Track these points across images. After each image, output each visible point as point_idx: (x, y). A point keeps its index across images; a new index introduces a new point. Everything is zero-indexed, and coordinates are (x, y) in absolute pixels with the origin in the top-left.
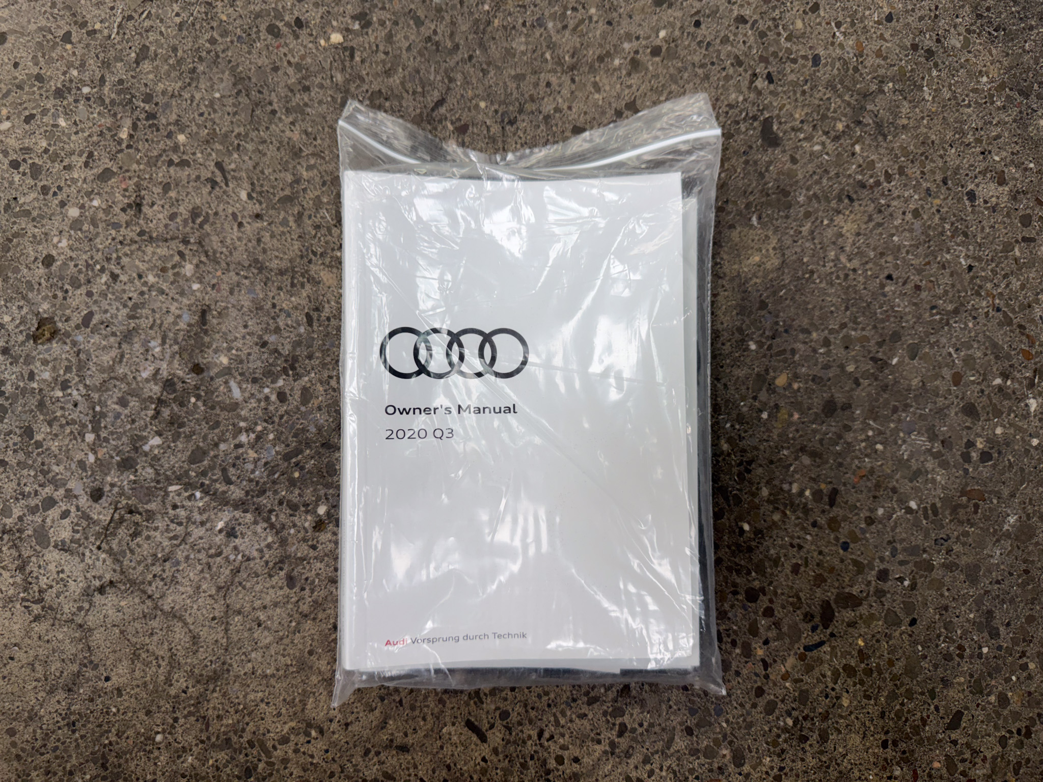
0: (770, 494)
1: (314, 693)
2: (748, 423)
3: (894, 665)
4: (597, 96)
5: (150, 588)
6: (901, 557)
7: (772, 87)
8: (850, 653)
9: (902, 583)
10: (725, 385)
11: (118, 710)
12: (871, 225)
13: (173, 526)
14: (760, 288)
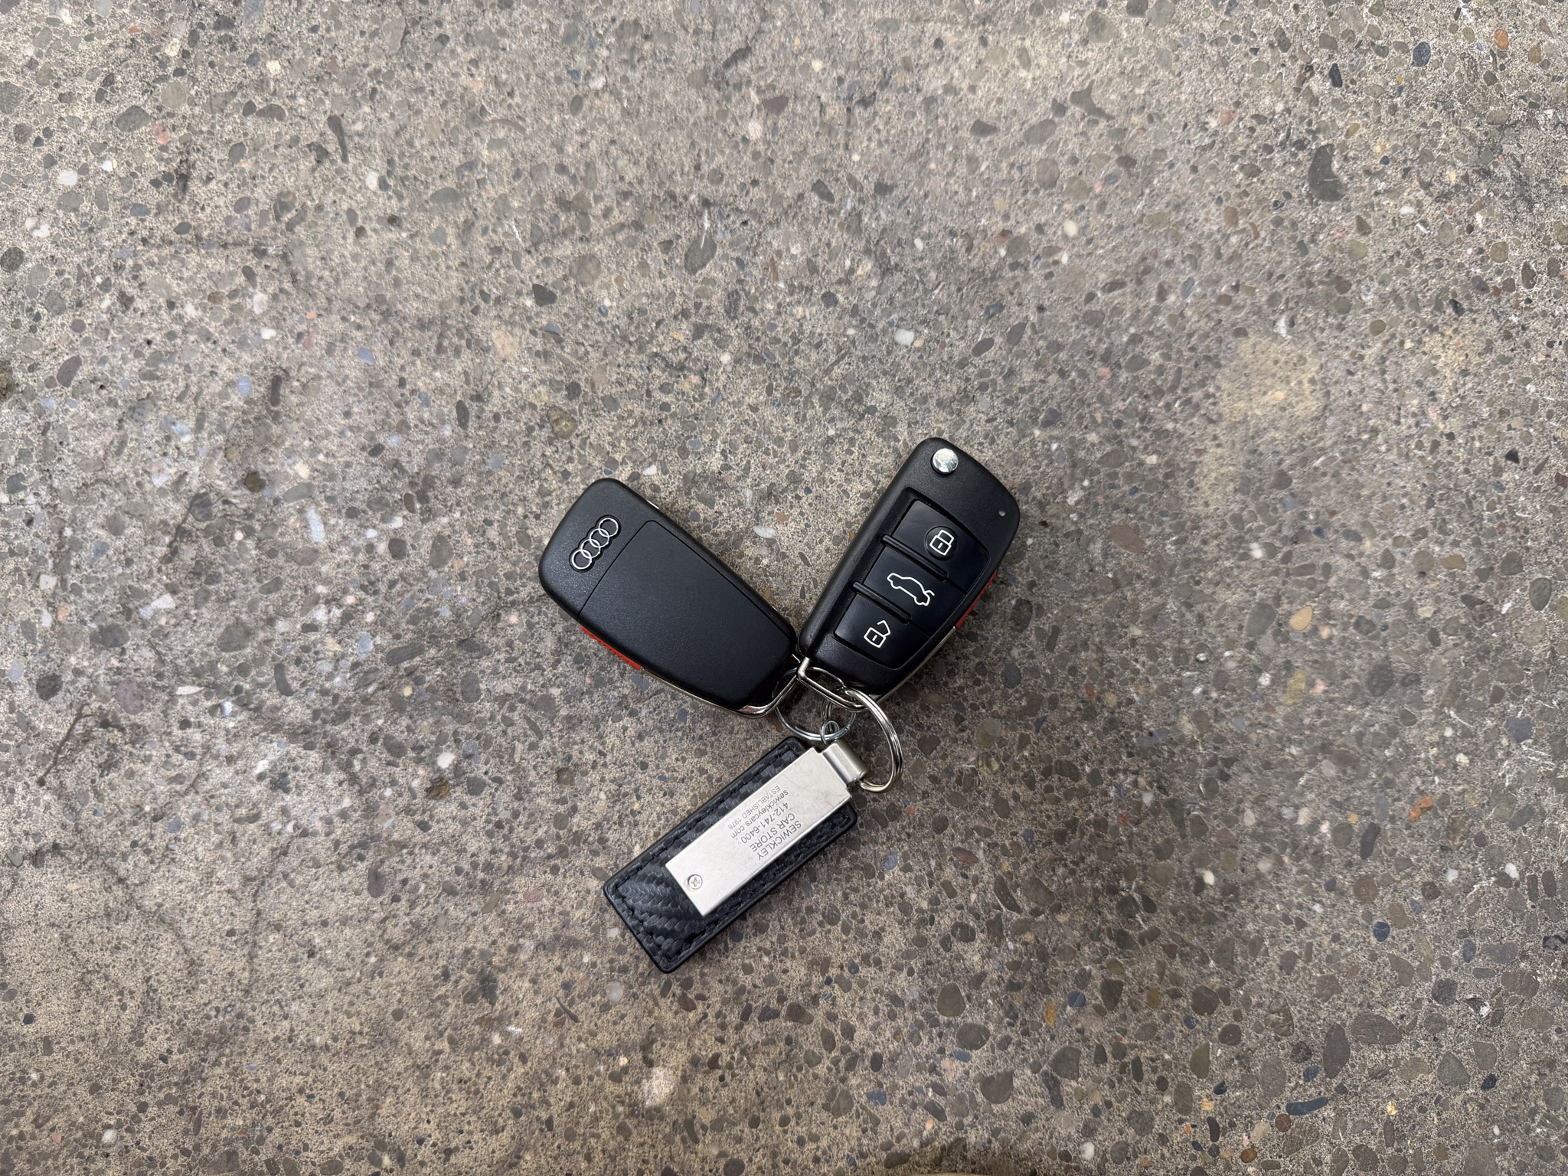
0: (1259, 823)
1: (396, 1088)
2: (1233, 690)
3: (1446, 1157)
4: (1023, 73)
5: (123, 865)
6: (1480, 962)
7: (1337, 93)
8: (1369, 1127)
9: (1477, 1010)
10: (1201, 618)
11: (42, 1078)
12: (1489, 358)
13: (177, 758)
14: (1280, 448)
